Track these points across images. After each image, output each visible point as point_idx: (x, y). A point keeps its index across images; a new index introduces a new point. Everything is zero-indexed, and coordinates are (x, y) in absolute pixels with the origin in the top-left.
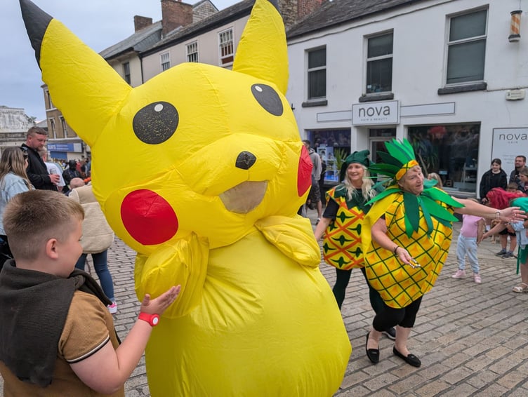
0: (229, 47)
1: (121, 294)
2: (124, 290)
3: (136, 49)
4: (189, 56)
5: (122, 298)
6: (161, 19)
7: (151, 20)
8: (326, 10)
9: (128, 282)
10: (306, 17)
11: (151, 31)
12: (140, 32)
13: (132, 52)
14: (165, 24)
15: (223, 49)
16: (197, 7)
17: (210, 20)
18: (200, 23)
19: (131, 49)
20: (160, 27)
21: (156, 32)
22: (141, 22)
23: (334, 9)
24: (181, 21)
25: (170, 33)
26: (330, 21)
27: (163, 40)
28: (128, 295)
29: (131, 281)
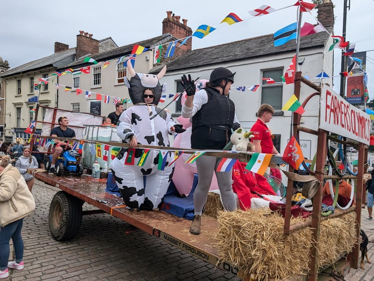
0: (124, 72)
1: (30, 257)
2: (33, 253)
3: (54, 65)
4: (95, 75)
5: (31, 260)
6: (76, 46)
7: (68, 46)
8: (189, 56)
9: (36, 247)
10: (176, 59)
11: (68, 54)
12: (58, 54)
13: (51, 67)
14: (78, 51)
15: (119, 73)
16: (102, 42)
17: (111, 52)
18: (104, 54)
19: (51, 65)
20: (74, 52)
21: (72, 55)
22: (60, 47)
23: (194, 56)
24: (90, 50)
25: (82, 58)
26: (192, 64)
27: (75, 62)
28: (36, 258)
29: (39, 246)
